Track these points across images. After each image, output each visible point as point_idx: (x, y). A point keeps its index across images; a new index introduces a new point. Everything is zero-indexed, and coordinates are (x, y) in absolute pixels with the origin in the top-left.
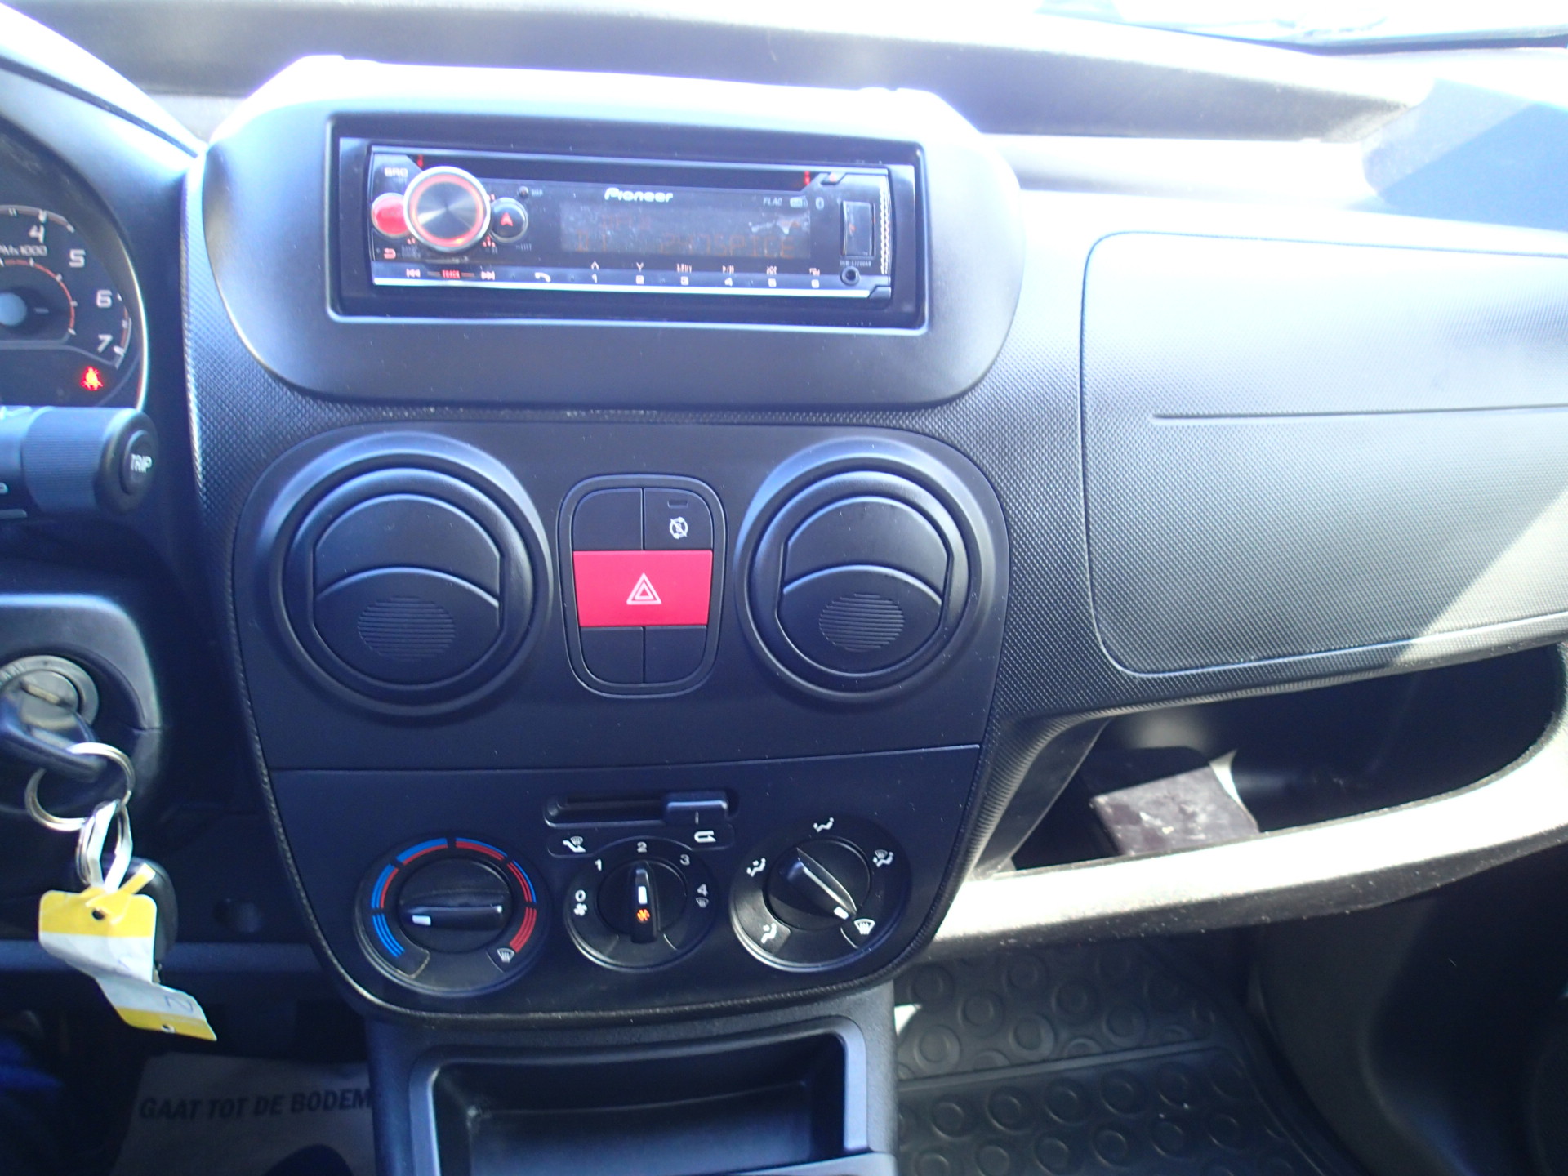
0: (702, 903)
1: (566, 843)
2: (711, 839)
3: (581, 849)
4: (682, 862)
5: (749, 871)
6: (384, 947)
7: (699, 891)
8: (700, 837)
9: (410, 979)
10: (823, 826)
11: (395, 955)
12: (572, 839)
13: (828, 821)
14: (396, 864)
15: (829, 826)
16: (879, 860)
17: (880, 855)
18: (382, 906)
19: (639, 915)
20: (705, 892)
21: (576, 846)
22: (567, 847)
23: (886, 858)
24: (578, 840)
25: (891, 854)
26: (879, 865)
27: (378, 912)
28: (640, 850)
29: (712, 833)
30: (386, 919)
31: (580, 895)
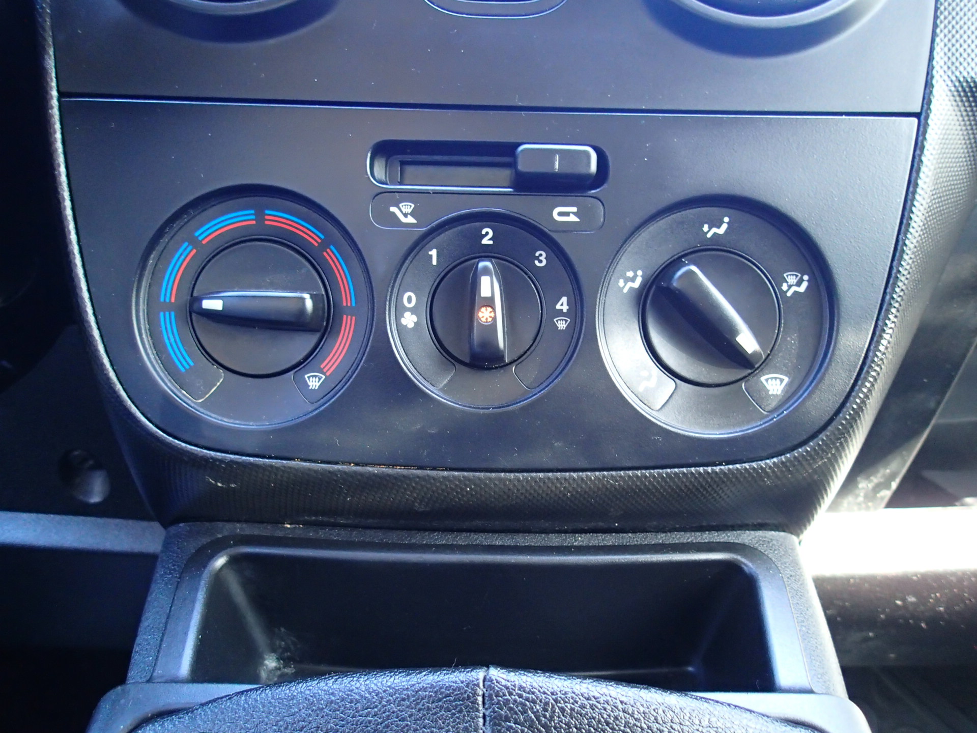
0: (562, 325)
1: (393, 209)
2: (573, 218)
3: (411, 220)
4: (536, 262)
5: (621, 283)
6: (169, 355)
7: (558, 307)
8: (560, 214)
9: (195, 403)
10: (714, 230)
11: (183, 370)
12: (401, 205)
13: (722, 222)
14: (194, 242)
15: (722, 230)
16: (790, 287)
17: (792, 280)
18: (173, 300)
19: (480, 315)
20: (565, 308)
21: (405, 215)
22: (393, 213)
23: (799, 284)
24: (408, 207)
25: (806, 277)
26: (789, 294)
27: (167, 307)
28: (485, 241)
29: (575, 209)
30: (176, 317)
31: (410, 299)
